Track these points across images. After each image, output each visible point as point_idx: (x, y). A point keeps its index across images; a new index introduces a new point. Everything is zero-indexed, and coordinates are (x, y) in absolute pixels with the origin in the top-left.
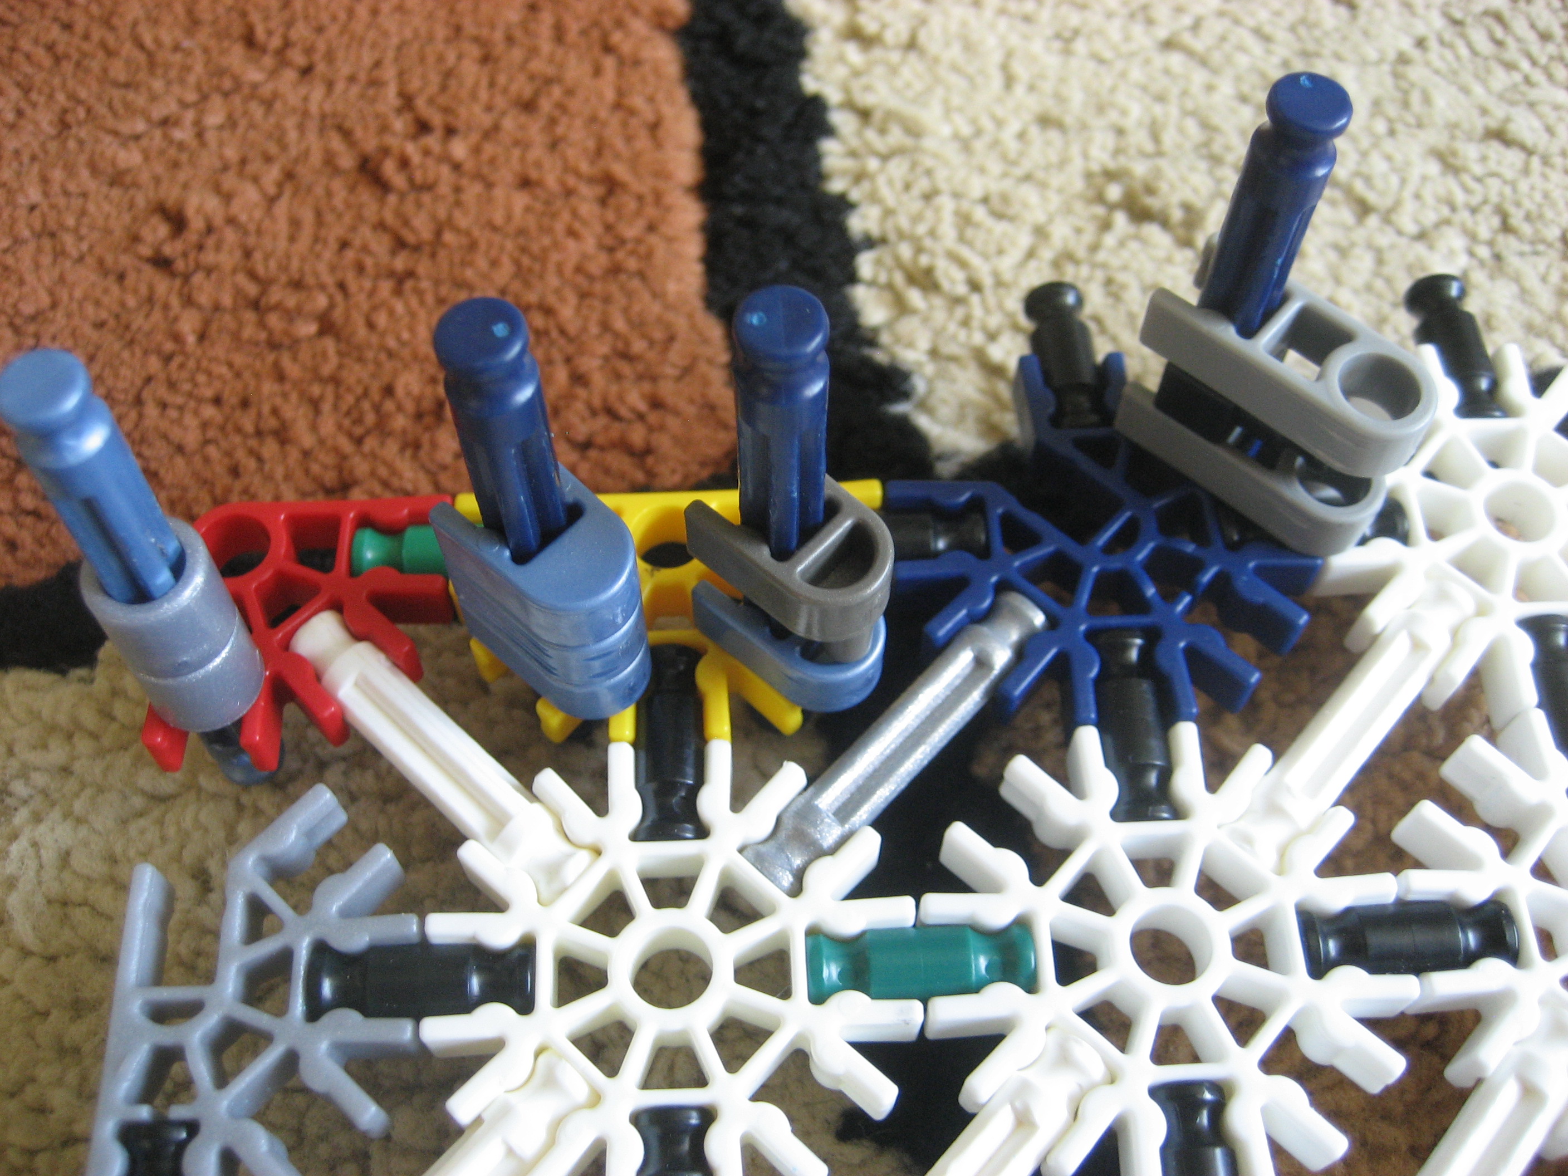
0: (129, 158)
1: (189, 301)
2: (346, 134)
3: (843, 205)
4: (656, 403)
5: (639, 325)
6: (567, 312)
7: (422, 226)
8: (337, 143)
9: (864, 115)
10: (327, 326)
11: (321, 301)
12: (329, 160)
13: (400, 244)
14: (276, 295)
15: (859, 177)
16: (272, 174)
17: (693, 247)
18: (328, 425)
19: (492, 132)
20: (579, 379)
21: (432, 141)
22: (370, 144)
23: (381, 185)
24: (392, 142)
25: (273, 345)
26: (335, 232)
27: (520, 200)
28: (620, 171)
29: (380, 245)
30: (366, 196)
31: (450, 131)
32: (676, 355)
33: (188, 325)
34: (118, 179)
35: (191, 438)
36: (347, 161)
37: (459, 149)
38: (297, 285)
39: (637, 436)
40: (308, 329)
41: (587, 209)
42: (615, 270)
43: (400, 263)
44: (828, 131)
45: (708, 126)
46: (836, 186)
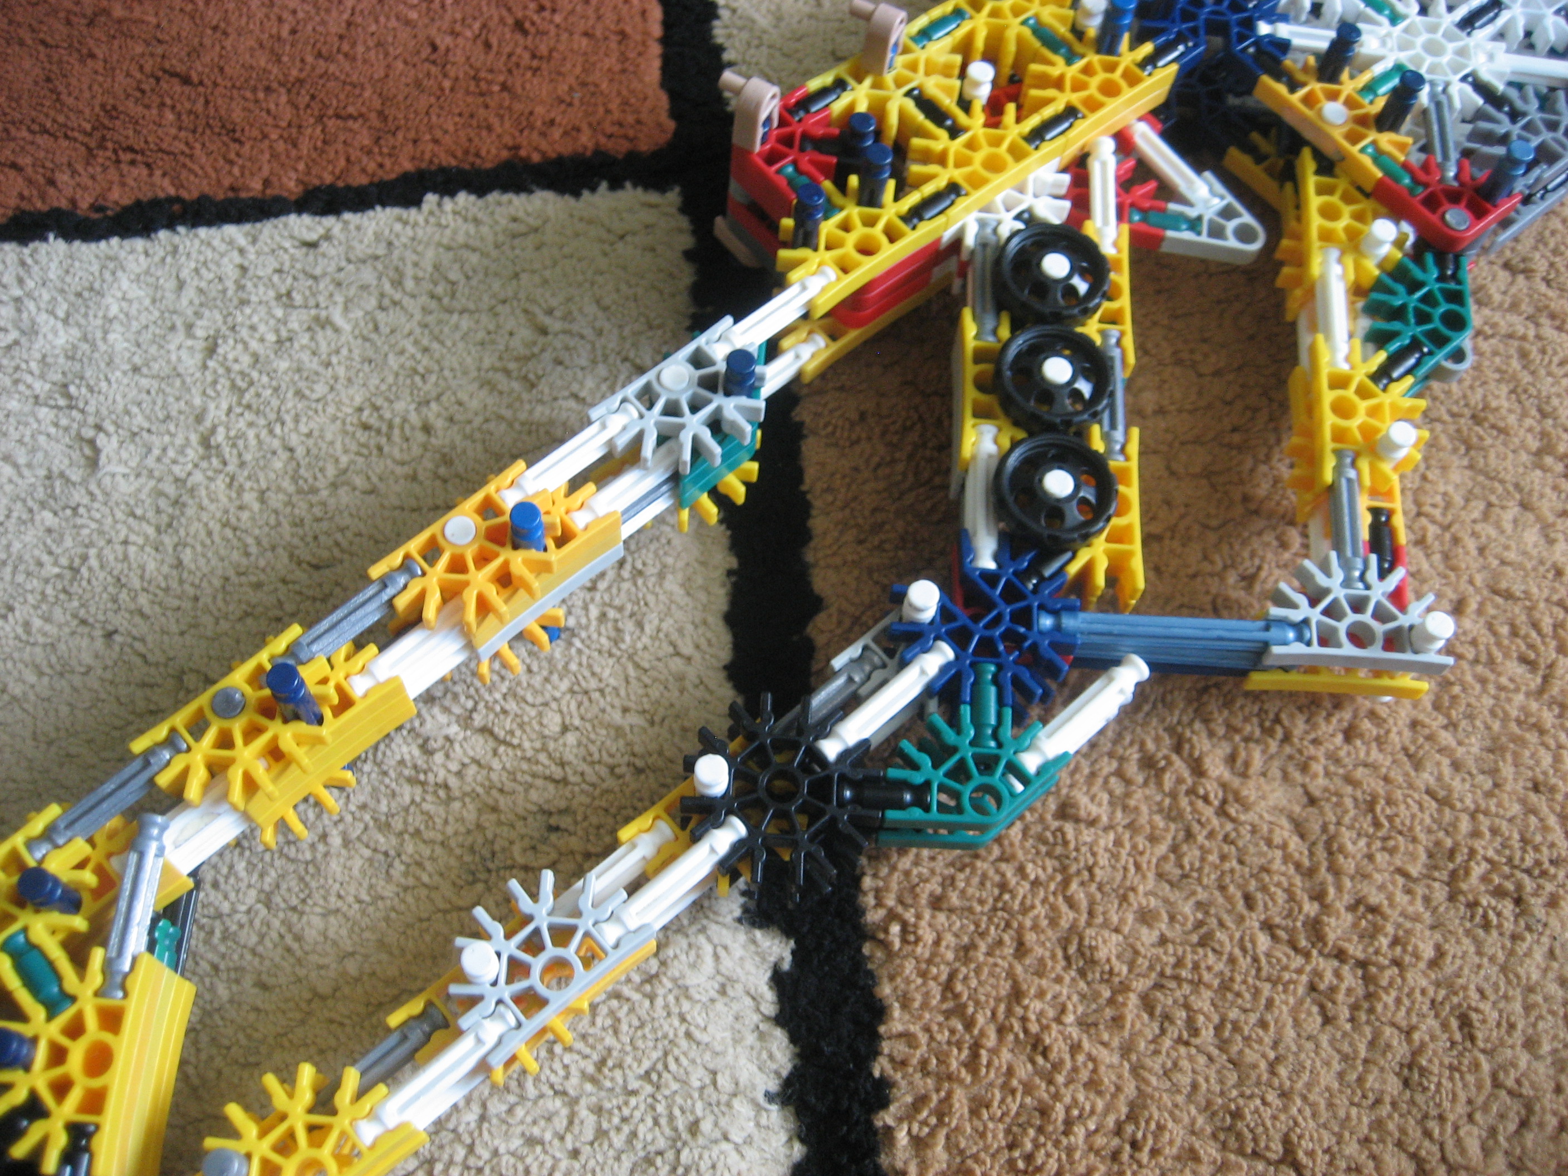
0: (413, 15)
1: (445, 75)
2: (509, 10)
3: (720, 49)
4: (639, 122)
5: (632, 92)
6: (604, 86)
7: (543, 49)
8: (504, 13)
9: (734, 11)
10: (504, 87)
11: (501, 78)
12: (502, 20)
13: (534, 56)
14: (483, 74)
15: (730, 36)
16: (477, 26)
17: (657, 63)
18: (507, 124)
19: (573, 12)
20: (608, 111)
21: (547, 14)
22: (520, 15)
23: (525, 33)
24: (529, 13)
25: (482, 94)
26: (507, 50)
27: (585, 41)
28: (628, 29)
29: (527, 56)
30: (519, 37)
31: (554, 11)
32: (649, 104)
33: (447, 84)
34: (408, 22)
35: (451, 128)
36: (510, 21)
37: (558, 18)
38: (491, 71)
39: (631, 133)
40: (496, 88)
41: (613, 45)
42: (624, 71)
43: (535, 63)
44: (717, 17)
45: (666, 13)
46: (720, 40)
